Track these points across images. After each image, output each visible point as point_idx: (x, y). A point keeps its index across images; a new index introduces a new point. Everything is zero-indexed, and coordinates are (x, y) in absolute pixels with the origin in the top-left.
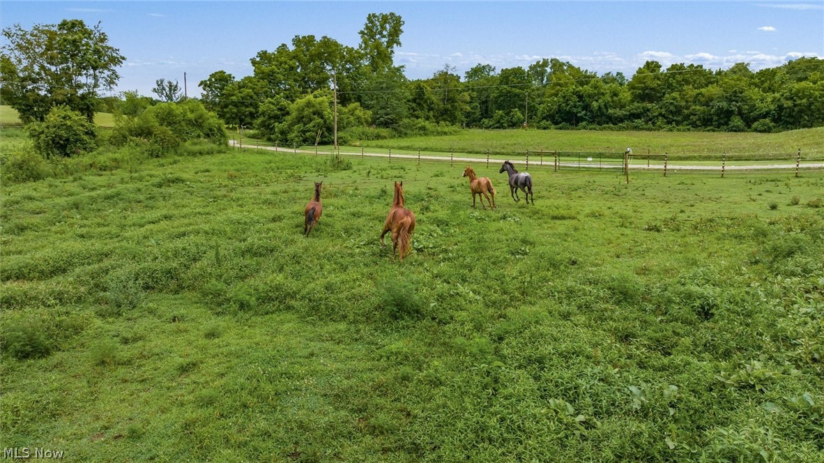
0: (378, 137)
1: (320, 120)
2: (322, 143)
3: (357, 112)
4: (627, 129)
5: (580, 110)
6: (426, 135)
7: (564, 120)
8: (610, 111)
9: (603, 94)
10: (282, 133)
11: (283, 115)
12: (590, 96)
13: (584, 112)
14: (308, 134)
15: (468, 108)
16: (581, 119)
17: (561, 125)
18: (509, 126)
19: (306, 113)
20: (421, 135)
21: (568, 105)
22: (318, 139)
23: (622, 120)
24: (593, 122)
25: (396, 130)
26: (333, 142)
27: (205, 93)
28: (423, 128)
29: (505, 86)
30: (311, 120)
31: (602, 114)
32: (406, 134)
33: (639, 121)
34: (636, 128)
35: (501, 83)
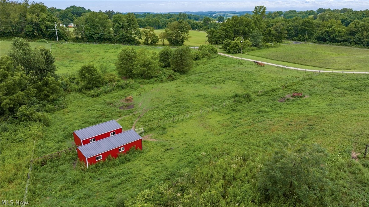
0: (253, 50)
1: (238, 47)
2: (238, 53)
3: (248, 43)
4: (341, 45)
5: (327, 37)
6: (268, 48)
7: (321, 40)
8: (337, 38)
9: (336, 32)
10: (229, 49)
11: (229, 44)
12: (331, 33)
13: (328, 38)
14: (235, 50)
15: (287, 35)
16: (327, 40)
17: (320, 42)
18: (303, 40)
19: (234, 45)
20: (266, 48)
21: (323, 35)
22: (237, 52)
23: (340, 42)
24: (330, 42)
25: (258, 47)
26: (241, 53)
27: (208, 34)
28: (267, 46)
29: (303, 27)
30: (236, 47)
31: (334, 39)
32: (261, 48)
33: (346, 42)
34: (345, 45)
35: (302, 25)
